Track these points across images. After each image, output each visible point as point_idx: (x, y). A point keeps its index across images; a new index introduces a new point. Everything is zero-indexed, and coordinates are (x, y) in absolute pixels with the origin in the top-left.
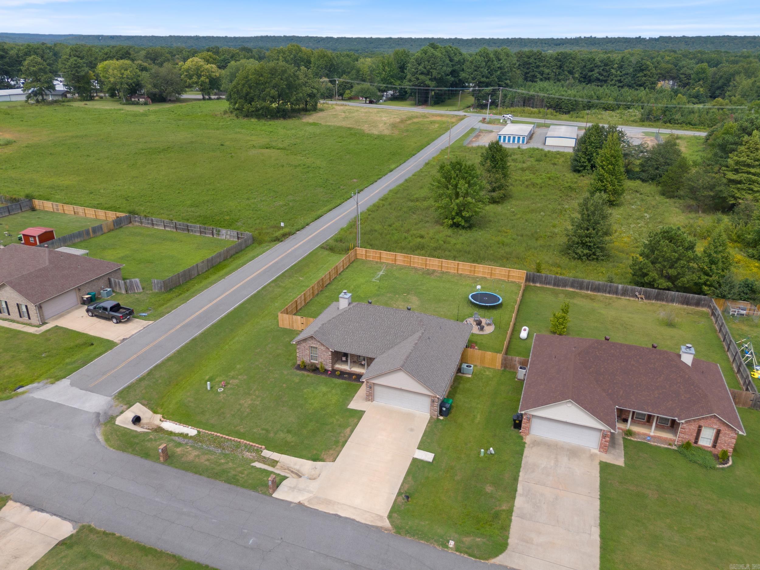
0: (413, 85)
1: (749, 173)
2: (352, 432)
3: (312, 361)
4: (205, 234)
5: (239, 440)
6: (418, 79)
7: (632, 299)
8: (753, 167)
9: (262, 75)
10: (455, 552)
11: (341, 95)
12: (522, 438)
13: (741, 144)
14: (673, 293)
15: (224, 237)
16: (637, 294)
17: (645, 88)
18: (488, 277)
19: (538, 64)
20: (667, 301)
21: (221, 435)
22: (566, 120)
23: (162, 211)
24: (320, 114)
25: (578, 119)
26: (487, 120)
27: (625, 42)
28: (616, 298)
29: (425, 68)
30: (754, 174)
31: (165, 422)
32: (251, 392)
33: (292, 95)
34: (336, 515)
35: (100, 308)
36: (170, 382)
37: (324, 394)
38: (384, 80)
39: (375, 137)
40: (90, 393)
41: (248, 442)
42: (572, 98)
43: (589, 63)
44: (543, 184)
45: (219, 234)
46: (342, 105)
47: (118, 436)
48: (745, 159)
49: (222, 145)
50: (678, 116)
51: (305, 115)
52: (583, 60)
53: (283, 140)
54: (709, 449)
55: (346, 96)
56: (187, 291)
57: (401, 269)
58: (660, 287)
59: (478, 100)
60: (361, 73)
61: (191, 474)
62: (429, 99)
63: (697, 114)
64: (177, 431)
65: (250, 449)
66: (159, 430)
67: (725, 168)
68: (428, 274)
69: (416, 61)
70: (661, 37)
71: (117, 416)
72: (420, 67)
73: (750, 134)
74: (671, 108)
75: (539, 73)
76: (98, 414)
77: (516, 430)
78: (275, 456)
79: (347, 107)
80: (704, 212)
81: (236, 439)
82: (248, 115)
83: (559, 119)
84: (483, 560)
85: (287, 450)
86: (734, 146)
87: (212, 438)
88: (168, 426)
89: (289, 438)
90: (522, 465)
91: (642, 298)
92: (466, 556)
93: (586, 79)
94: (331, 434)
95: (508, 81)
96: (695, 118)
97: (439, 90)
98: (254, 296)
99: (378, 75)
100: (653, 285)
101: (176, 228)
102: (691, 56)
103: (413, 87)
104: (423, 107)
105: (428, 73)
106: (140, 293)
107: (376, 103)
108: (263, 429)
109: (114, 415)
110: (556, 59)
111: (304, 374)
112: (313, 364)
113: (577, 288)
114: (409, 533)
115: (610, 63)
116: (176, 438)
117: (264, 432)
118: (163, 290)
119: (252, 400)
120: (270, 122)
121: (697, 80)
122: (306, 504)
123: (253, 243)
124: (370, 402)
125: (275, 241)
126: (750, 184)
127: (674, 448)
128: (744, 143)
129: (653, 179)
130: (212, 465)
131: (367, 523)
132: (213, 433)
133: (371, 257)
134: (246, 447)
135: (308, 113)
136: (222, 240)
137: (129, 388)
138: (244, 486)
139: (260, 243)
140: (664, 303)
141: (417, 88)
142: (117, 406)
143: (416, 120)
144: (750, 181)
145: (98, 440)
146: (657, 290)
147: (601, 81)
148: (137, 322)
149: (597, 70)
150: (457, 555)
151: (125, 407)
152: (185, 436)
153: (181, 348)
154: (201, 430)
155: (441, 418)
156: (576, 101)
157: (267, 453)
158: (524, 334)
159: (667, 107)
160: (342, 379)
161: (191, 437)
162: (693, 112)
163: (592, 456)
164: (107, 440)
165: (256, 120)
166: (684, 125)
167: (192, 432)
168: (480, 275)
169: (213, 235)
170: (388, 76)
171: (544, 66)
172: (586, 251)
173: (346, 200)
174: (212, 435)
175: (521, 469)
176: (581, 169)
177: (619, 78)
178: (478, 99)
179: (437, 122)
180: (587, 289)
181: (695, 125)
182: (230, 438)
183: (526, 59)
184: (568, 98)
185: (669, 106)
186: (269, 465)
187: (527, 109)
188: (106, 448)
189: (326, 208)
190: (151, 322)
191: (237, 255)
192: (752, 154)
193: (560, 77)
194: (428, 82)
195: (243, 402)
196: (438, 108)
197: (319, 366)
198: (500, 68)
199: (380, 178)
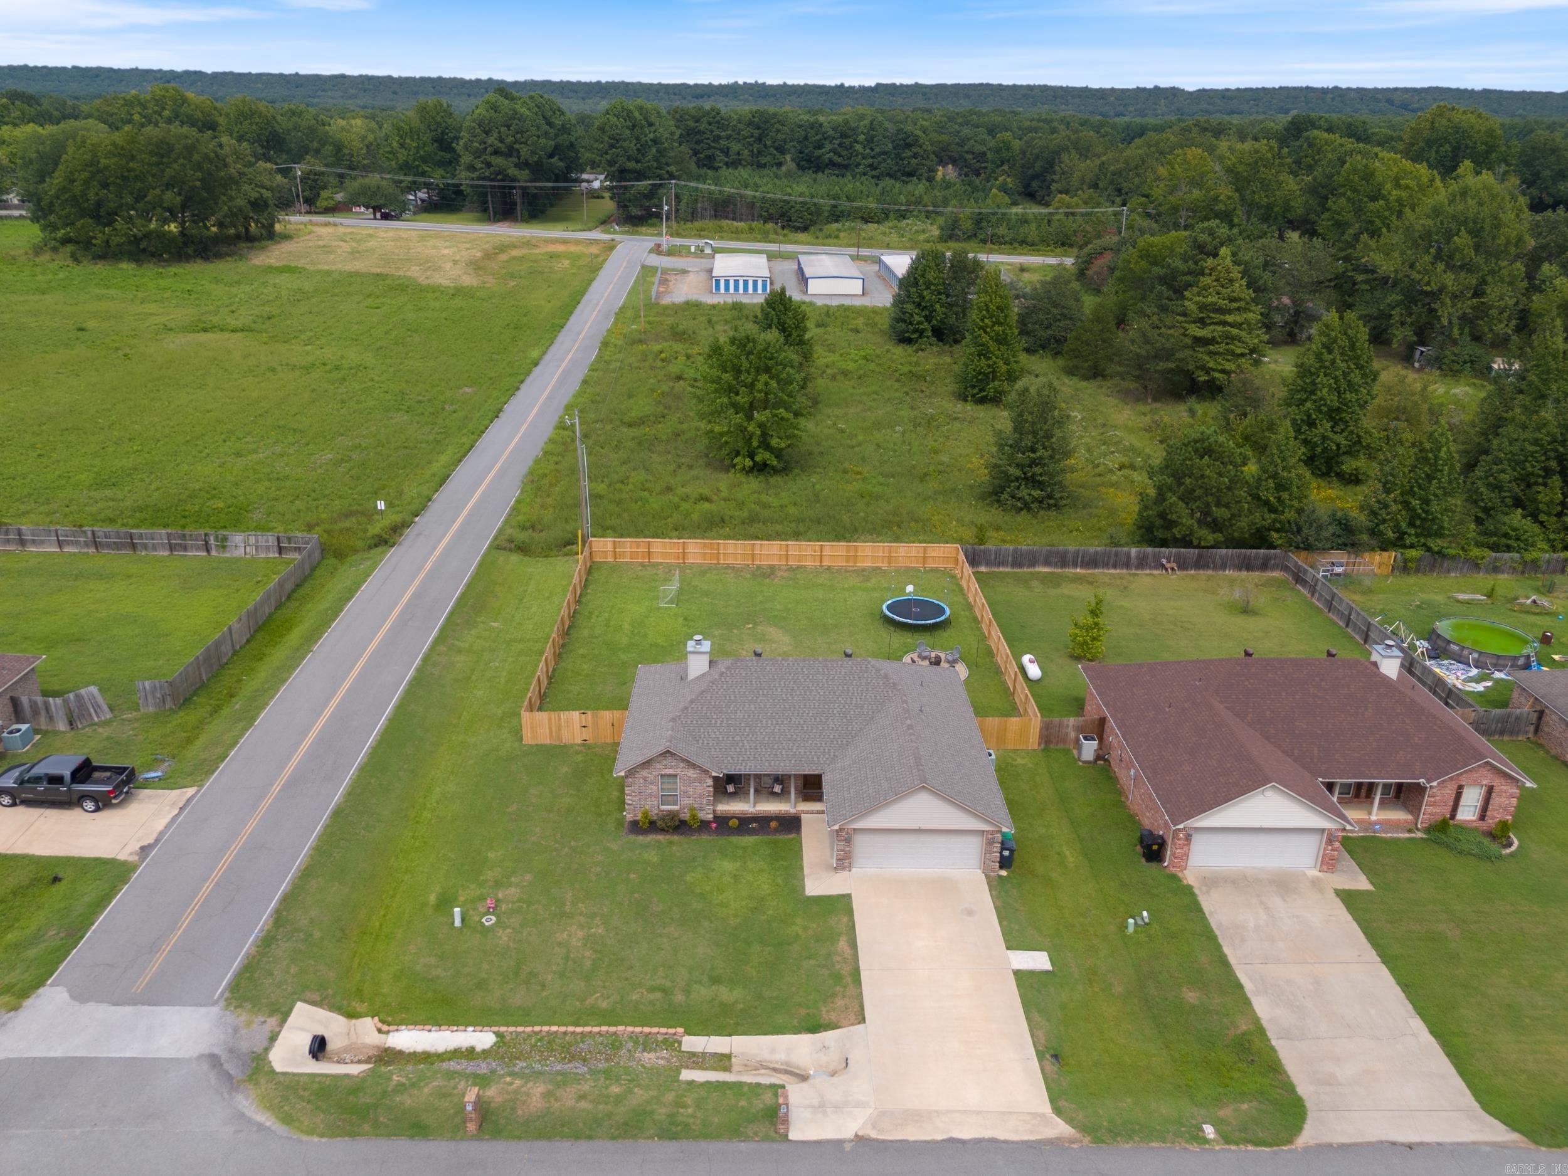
0: (479, 179)
1: (1224, 323)
2: (854, 945)
3: (663, 807)
4: (185, 549)
5: (613, 1029)
6: (489, 165)
7: (1155, 572)
8: (1229, 312)
9: (133, 158)
10: (1227, 1147)
11: (310, 201)
12: (1174, 878)
13: (1203, 274)
14: (1224, 551)
15: (240, 552)
16: (1164, 561)
17: (919, 179)
18: (884, 565)
19: (716, 132)
20: (1215, 568)
21: (563, 1029)
22: (808, 244)
23: (23, 508)
24: (286, 247)
25: (830, 241)
26: (665, 247)
27: (820, 94)
28: (1130, 575)
29: (502, 141)
30: (1231, 325)
31: (396, 1034)
32: (568, 908)
33: (216, 203)
34: (951, 1141)
35: (37, 780)
36: (343, 930)
37: (736, 878)
38: (405, 168)
39: (451, 292)
40: (146, 1008)
41: (638, 1029)
42: (808, 200)
43: (812, 132)
44: (862, 372)
45: (224, 547)
46: (326, 224)
47: (309, 1102)
48: (1214, 299)
49: (81, 329)
50: (1002, 230)
51: (251, 248)
52: (800, 126)
53: (233, 308)
54: (1474, 824)
55: (322, 203)
56: (232, 696)
57: (703, 573)
58: (1203, 544)
59: (625, 207)
60: (346, 151)
61: (567, 1144)
62: (518, 208)
63: (1034, 225)
64: (441, 1049)
65: (648, 1043)
66: (387, 1056)
67: (1183, 319)
68: (766, 576)
69: (480, 126)
70: (878, 85)
71: (267, 1050)
72: (490, 140)
73: (1215, 255)
74: (987, 214)
75: (722, 151)
76: (213, 1060)
77: (1154, 865)
78: (717, 1044)
79: (342, 230)
80: (1156, 399)
81: (604, 1028)
82: (108, 254)
83: (796, 243)
84: (1285, 1145)
85: (737, 1024)
86: (1189, 278)
87: (540, 1040)
88: (407, 1039)
89: (725, 994)
90: (1217, 932)
91: (1173, 569)
92: (1250, 1148)
93: (810, 163)
94: (813, 962)
95: (672, 168)
96: (1032, 231)
97: (536, 188)
98: (418, 682)
99: (391, 156)
100: (1191, 542)
101: (97, 545)
102: (960, 120)
103: (481, 183)
104: (507, 224)
105: (510, 152)
106: (108, 723)
107: (397, 218)
108: (652, 989)
109: (259, 1049)
110: (750, 123)
111: (659, 842)
112: (673, 815)
113: (1056, 566)
114: (1118, 1134)
115: (850, 133)
116: (452, 1065)
117: (658, 995)
118: (169, 704)
119: (581, 926)
120: (172, 270)
121: (999, 163)
122: (874, 1135)
123: (323, 558)
124: (845, 873)
125: (376, 546)
126: (1227, 344)
127: (1419, 835)
128: (1207, 271)
129: (1043, 347)
130: (601, 1107)
131: (1026, 1138)
132: (537, 1028)
133: (628, 555)
134: (636, 1043)
135: (256, 244)
136: (238, 560)
137: (249, 969)
138: (707, 1134)
139: (340, 555)
140: (1210, 572)
141: (488, 183)
142: (249, 1024)
143: (515, 253)
144: (1227, 338)
145: (260, 1127)
146: (1197, 551)
147: (842, 168)
148: (150, 797)
149: (828, 147)
150: (1234, 1151)
151: (272, 1022)
152: (470, 1053)
153: (320, 837)
154: (503, 1029)
155: (1004, 873)
156: (815, 204)
157: (693, 1043)
158: (1034, 671)
159: (980, 214)
160: (749, 834)
161: (484, 1051)
162: (1026, 222)
163: (1315, 883)
164: (287, 1120)
165: (133, 266)
166: (1016, 245)
167: (482, 1039)
168: (868, 564)
169: (208, 551)
170: (415, 160)
171: (728, 138)
172: (1037, 493)
173: (480, 436)
174: (536, 1033)
175: (1220, 940)
176: (915, 336)
177: (870, 161)
178: (623, 205)
179: (567, 255)
180: (1075, 565)
181: (1033, 245)
182: (588, 1029)
183: (691, 124)
184: (801, 199)
185: (983, 211)
186: (715, 1069)
187: (725, 223)
188: (300, 1141)
189: (443, 459)
190: (191, 791)
191: (301, 592)
192: (1224, 291)
193: (763, 160)
194: (512, 172)
195: (565, 935)
196: (540, 226)
197: (686, 816)
198: (655, 141)
199: (522, 382)
